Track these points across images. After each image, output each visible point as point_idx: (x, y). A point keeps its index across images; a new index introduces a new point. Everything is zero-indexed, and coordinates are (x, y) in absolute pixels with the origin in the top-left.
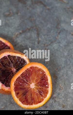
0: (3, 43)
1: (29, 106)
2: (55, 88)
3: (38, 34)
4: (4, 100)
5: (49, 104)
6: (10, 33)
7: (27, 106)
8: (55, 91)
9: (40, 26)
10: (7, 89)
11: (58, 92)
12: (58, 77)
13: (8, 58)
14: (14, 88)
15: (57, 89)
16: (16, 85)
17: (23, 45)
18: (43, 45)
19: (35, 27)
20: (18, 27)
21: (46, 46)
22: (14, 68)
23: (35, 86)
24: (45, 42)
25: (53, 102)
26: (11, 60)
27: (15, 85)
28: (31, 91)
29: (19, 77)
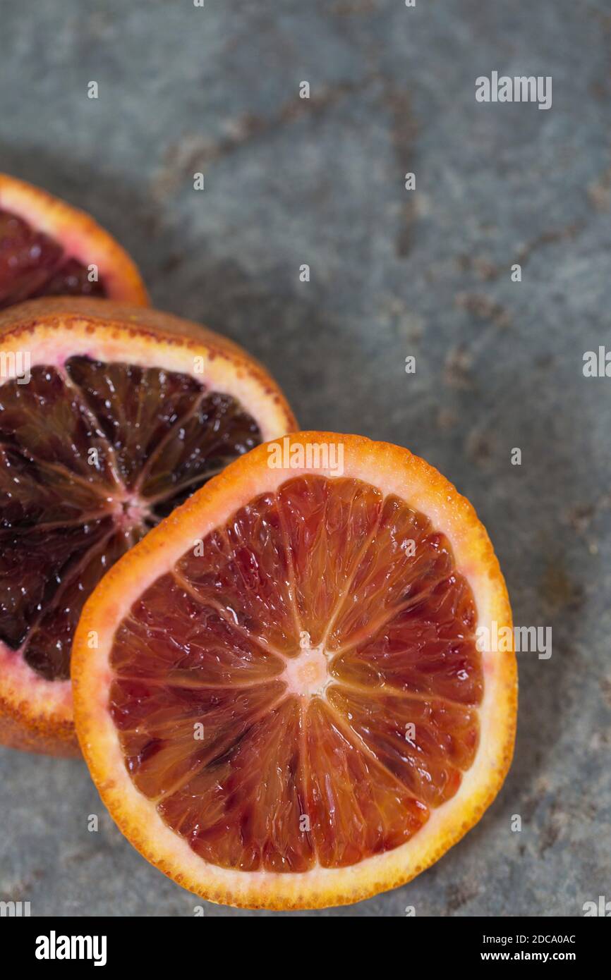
0: (41, 239)
1: (262, 876)
2: (556, 709)
3: (407, 158)
4: (24, 812)
5: (482, 863)
6: (121, 144)
7: (246, 877)
8: (552, 739)
9: (428, 78)
10: (47, 696)
11: (579, 752)
12: (590, 589)
13: (69, 384)
14: (105, 692)
15: (577, 716)
16: (129, 662)
17: (251, 266)
18: (449, 269)
19: (377, 88)
20: (207, 81)
21: (478, 275)
22: (130, 489)
23: (330, 680)
24: (476, 234)
25: (532, 849)
26: (96, 404)
27: (117, 655)
28: (293, 728)
29: (166, 581)
